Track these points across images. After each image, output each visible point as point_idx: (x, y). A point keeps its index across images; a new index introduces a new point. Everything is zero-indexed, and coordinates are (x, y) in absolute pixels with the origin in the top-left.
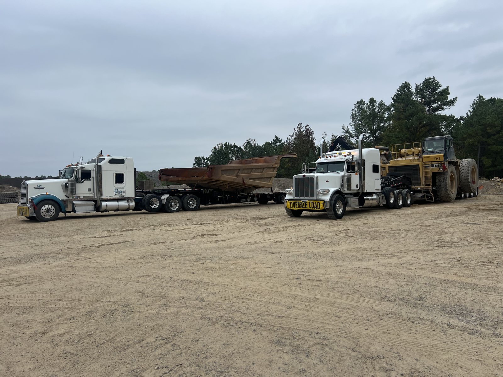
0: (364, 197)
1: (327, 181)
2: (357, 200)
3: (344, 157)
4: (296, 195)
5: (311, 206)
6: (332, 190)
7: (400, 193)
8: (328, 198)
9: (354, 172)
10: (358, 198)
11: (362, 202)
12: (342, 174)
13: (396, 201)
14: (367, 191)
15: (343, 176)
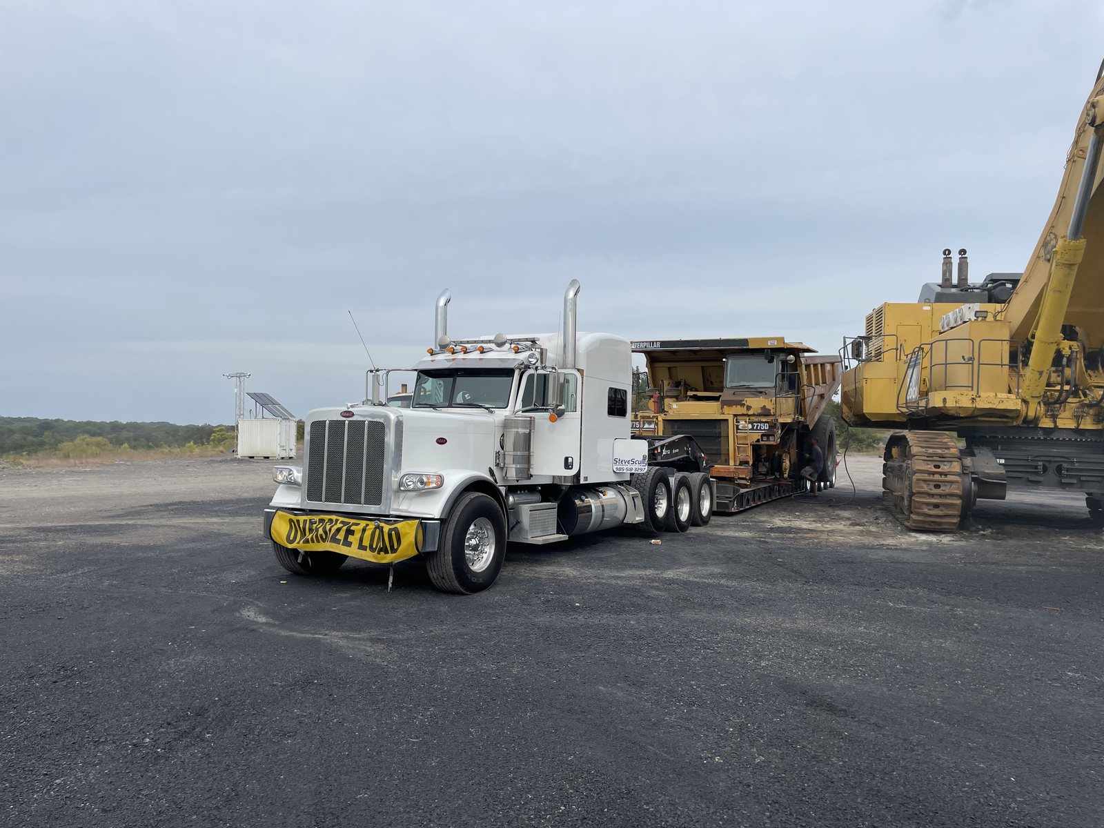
0: (578, 502)
1: (441, 441)
2: (550, 512)
3: (512, 356)
4: (313, 494)
5: (366, 543)
6: (455, 479)
7: (683, 483)
8: (434, 508)
9: (546, 410)
10: (555, 504)
11: (568, 516)
12: (501, 414)
13: (673, 509)
14: (586, 478)
15: (506, 424)
